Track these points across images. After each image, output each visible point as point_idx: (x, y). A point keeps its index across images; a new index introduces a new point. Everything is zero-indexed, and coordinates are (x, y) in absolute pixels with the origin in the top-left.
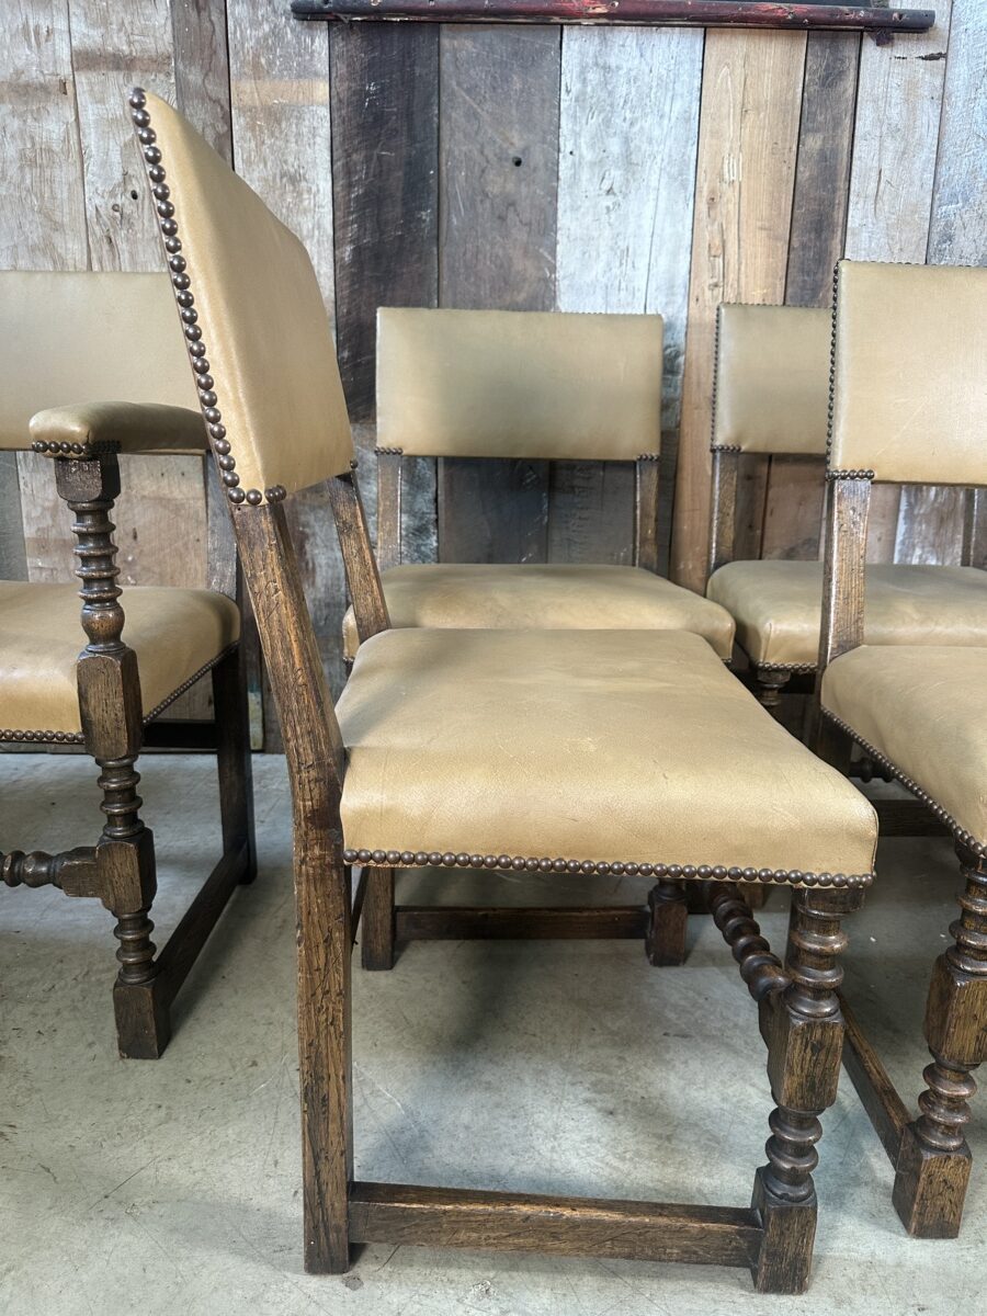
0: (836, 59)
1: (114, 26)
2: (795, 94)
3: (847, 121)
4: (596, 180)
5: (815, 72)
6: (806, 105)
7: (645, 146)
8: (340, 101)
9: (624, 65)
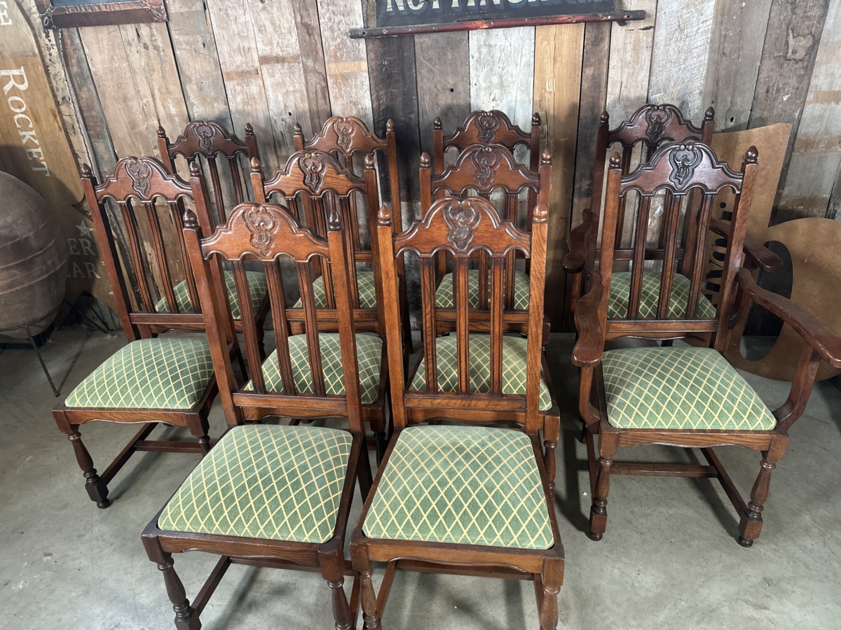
0: (598, 34)
1: (275, 45)
2: (580, 50)
3: (605, 61)
4: (487, 96)
5: (589, 39)
6: (585, 55)
7: (509, 78)
8: (372, 69)
9: (499, 44)
